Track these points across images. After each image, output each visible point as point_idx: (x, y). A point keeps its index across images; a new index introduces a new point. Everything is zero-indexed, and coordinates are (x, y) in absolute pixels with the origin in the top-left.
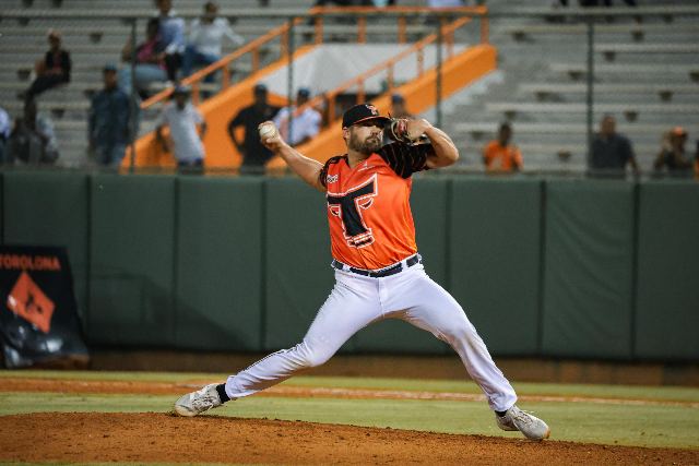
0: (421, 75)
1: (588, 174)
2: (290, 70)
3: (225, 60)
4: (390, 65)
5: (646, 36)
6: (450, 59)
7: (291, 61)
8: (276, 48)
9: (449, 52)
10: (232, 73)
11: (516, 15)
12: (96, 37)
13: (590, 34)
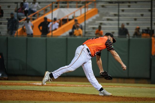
0: (81, 15)
1: (118, 37)
2: (52, 14)
3: (38, 11)
4: (74, 13)
5: (131, 6)
6: (88, 11)
7: (52, 12)
8: (49, 9)
9: (87, 9)
10: (39, 14)
11: (102, 2)
12: (9, 7)
13: (119, 6)
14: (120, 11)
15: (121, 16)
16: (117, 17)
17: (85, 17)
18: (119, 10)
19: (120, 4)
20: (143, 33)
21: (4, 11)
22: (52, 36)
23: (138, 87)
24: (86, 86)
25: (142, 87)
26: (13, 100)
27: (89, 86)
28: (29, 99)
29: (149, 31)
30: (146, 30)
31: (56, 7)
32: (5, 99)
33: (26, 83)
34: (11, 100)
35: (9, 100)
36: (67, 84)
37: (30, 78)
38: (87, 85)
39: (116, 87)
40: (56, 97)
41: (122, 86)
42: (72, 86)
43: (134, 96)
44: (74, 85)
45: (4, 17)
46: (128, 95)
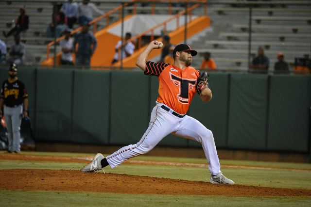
0: (178, 28)
1: (249, 72)
2: (123, 25)
3: (95, 20)
4: (165, 24)
5: (274, 13)
6: (191, 22)
7: (123, 21)
8: (117, 16)
9: (190, 18)
10: (98, 26)
11: (219, 4)
12: (40, 10)
13: (250, 12)
14: (253, 22)
15: (254, 32)
16: (246, 34)
17: (186, 32)
18: (250, 20)
19: (254, 9)
20: (296, 64)
21: (30, 18)
22: (121, 68)
23: (285, 170)
24: (185, 166)
25: (293, 169)
26: (46, 190)
27: (192, 164)
28: (76, 188)
29: (307, 63)
30: (301, 60)
31: (131, 12)
32: (31, 188)
33: (71, 157)
34: (43, 189)
35: (39, 188)
36: (148, 161)
37: (78, 147)
38: (187, 164)
39: (242, 167)
40: (129, 185)
41: (255, 166)
42: (158, 165)
43: (277, 186)
44: (163, 163)
45: (29, 30)
46: (265, 183)
